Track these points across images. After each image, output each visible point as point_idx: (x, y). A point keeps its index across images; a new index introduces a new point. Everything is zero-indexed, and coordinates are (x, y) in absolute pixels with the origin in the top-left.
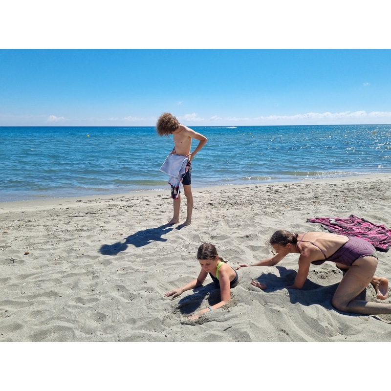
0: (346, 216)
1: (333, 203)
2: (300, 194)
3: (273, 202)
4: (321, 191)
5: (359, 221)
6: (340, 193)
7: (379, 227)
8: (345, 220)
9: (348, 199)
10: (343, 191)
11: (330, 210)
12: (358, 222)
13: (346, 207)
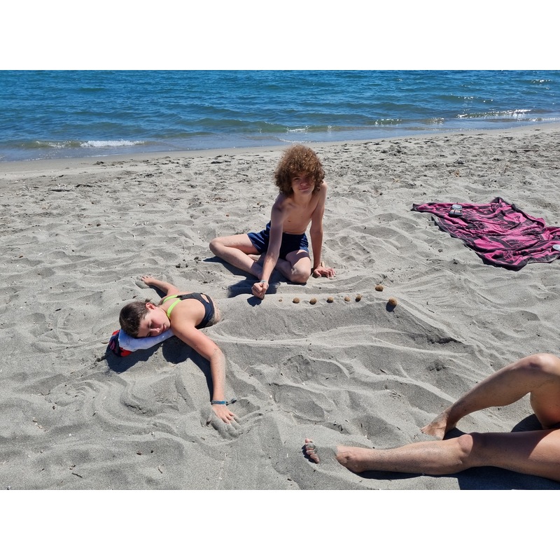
0: (486, 201)
1: (481, 173)
2: (437, 156)
3: (380, 172)
4: (476, 151)
5: (506, 208)
6: (508, 154)
7: (534, 221)
8: (480, 208)
9: (515, 166)
10: (515, 152)
11: (467, 187)
12: (502, 212)
13: (499, 182)
